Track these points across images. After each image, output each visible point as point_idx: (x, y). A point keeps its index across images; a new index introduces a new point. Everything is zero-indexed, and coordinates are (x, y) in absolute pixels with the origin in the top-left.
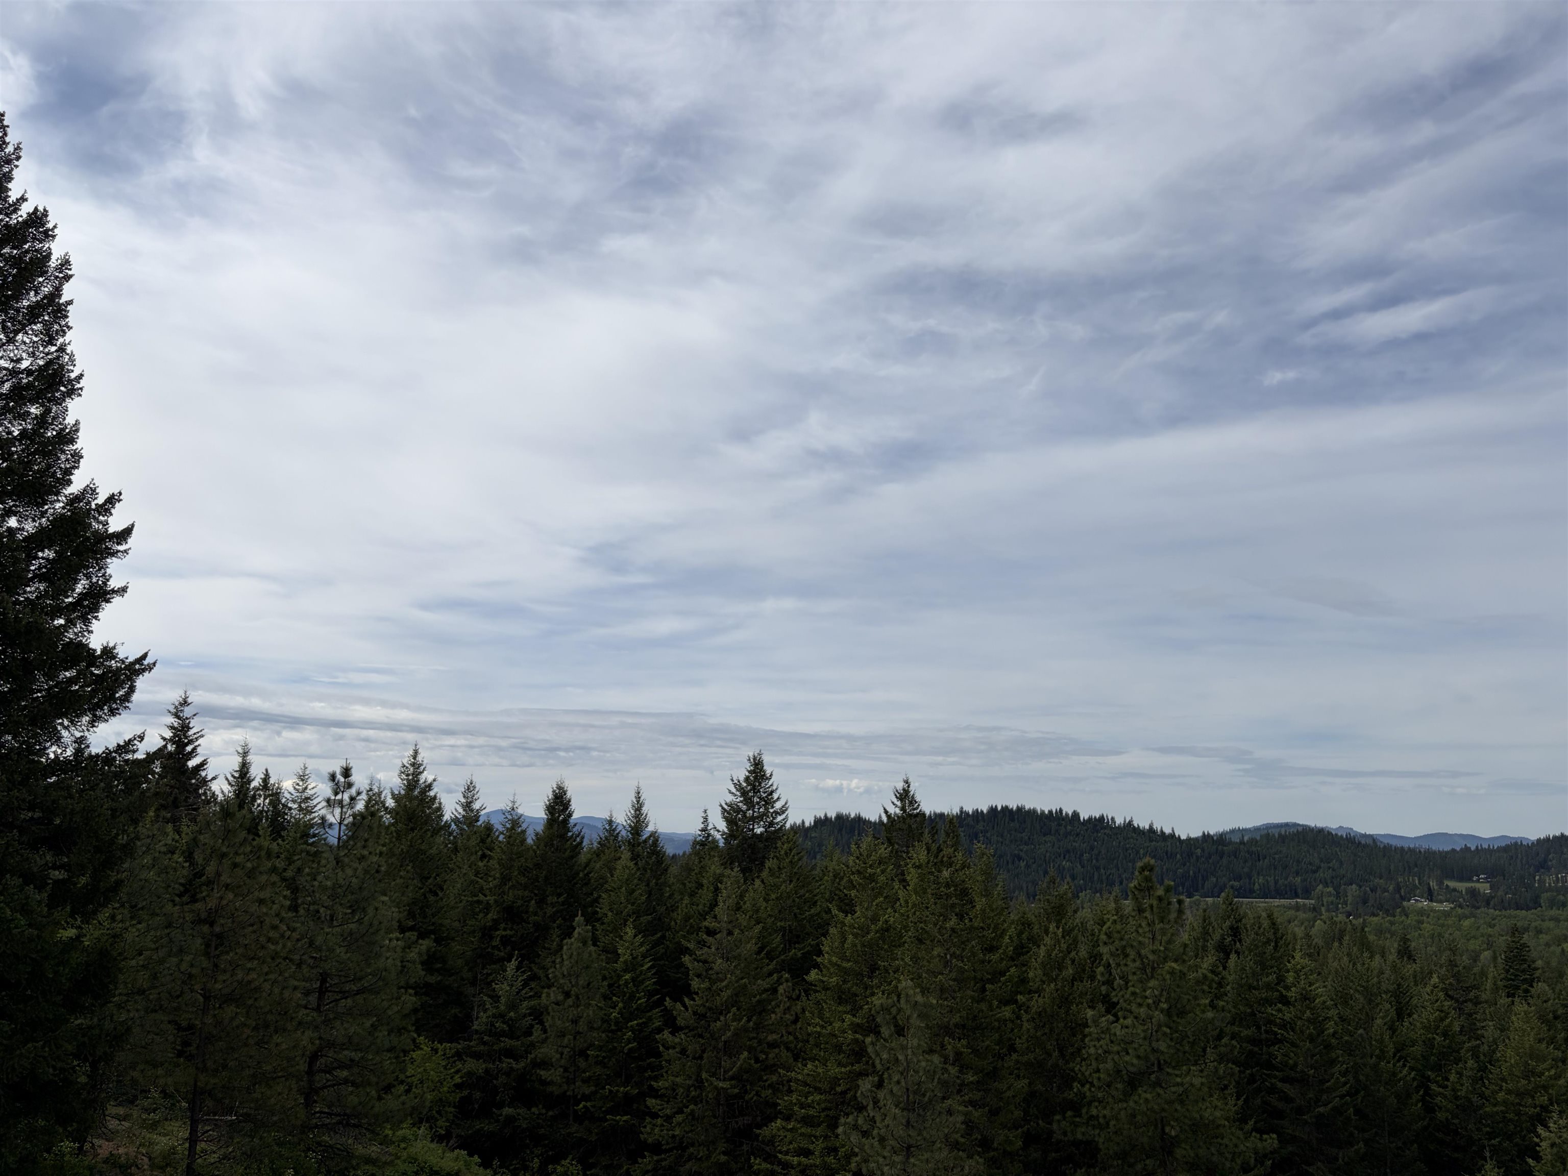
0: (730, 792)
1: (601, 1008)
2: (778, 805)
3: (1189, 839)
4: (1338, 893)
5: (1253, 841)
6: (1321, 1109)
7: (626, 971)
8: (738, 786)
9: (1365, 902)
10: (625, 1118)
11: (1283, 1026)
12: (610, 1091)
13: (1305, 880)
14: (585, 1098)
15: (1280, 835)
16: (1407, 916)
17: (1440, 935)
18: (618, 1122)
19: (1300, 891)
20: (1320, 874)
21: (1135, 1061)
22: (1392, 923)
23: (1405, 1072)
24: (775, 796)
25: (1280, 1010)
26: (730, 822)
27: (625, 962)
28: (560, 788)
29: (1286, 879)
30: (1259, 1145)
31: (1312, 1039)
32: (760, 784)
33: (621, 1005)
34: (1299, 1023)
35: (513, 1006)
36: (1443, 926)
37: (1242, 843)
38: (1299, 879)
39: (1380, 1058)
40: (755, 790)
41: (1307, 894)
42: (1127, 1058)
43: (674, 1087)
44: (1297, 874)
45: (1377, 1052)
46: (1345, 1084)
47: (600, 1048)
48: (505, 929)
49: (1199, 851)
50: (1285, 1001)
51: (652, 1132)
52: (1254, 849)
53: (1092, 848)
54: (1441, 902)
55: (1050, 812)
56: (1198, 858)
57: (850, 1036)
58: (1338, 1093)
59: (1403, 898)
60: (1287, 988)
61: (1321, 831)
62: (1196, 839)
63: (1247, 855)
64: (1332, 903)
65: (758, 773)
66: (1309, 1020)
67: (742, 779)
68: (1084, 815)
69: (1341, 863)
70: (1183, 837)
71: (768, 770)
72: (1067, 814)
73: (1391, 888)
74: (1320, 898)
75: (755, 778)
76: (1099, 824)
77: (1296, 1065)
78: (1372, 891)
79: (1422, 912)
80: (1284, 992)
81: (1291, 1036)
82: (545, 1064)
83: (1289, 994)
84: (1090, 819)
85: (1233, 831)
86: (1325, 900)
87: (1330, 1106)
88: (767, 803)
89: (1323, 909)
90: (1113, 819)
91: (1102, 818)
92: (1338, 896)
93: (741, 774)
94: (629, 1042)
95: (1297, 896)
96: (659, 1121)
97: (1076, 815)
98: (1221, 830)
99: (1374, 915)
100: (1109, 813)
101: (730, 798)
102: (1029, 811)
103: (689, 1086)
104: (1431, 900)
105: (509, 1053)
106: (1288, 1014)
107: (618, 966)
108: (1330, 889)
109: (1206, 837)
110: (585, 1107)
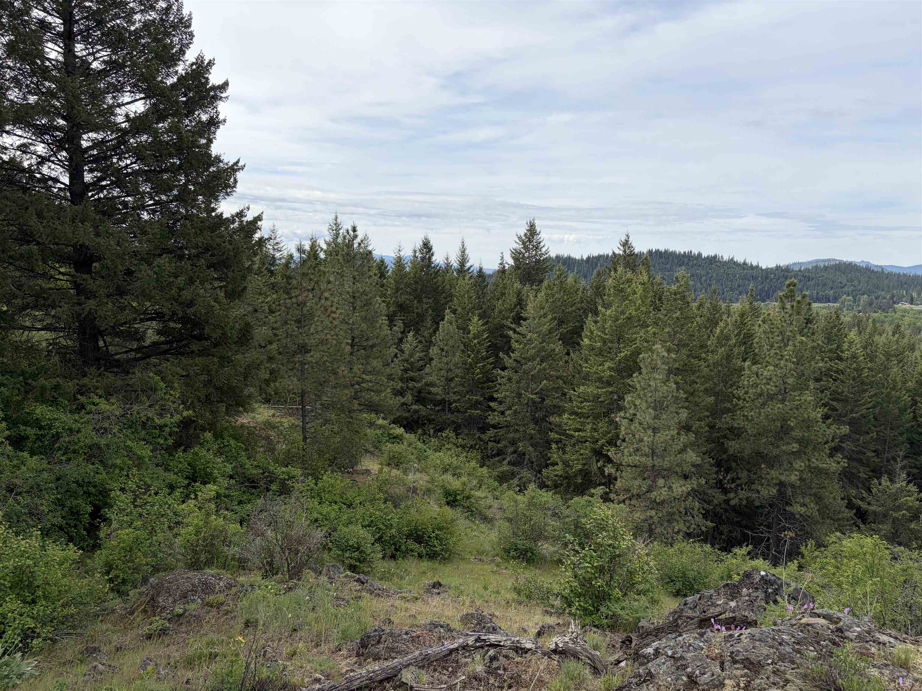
0: (516, 242)
1: (462, 357)
2: (544, 250)
3: (767, 269)
4: (855, 299)
5: (807, 270)
6: (854, 415)
7: (475, 338)
8: (520, 238)
9: (871, 304)
10: (477, 412)
11: (837, 372)
12: (469, 399)
13: (836, 292)
14: (455, 401)
15: (824, 266)
16: (895, 312)
17: (914, 323)
18: (473, 413)
19: (831, 299)
20: (846, 289)
21: (773, 388)
22: (886, 317)
23: (906, 397)
24: (542, 244)
25: (836, 364)
26: (515, 259)
27: (474, 334)
28: (426, 239)
29: (824, 292)
30: (837, 431)
31: (854, 379)
32: (533, 237)
33: (473, 355)
34: (848, 370)
35: (411, 356)
36: (917, 318)
37: (800, 271)
38: (832, 292)
39: (893, 389)
40: (530, 241)
41: (835, 300)
42: (769, 387)
43: (505, 397)
44: (832, 288)
45: (891, 386)
46: (871, 402)
47: (462, 378)
48: (400, 316)
49: (773, 275)
50: (841, 359)
51: (493, 418)
52: (807, 274)
53: (708, 274)
54: (917, 305)
55: (685, 253)
56: (771, 280)
57: (608, 373)
58: (865, 407)
59: (894, 303)
60: (842, 352)
61: (850, 264)
62: (772, 269)
63: (802, 278)
64: (850, 305)
65: (532, 231)
66: (854, 369)
67: (522, 234)
68: (705, 255)
69: (860, 282)
70: (764, 268)
71: (538, 229)
72: (694, 254)
73: (888, 297)
74: (843, 303)
75: (531, 234)
76: (713, 260)
77: (843, 392)
78: (876, 298)
79: (905, 311)
80: (840, 354)
81: (841, 377)
82: (432, 385)
83: (843, 355)
84: (708, 257)
85: (795, 264)
86: (846, 303)
87: (859, 414)
88: (537, 248)
89: (844, 309)
90: (722, 256)
91: (715, 256)
92: (854, 301)
93: (523, 231)
94: (478, 374)
95: (829, 301)
96: (496, 413)
97: (700, 255)
98: (787, 263)
99: (875, 312)
100: (720, 253)
101: (516, 246)
102: (672, 252)
103: (514, 397)
104: (912, 304)
105: (412, 379)
106: (841, 366)
107: (471, 336)
108: (851, 298)
109: (778, 268)
110: (456, 406)
